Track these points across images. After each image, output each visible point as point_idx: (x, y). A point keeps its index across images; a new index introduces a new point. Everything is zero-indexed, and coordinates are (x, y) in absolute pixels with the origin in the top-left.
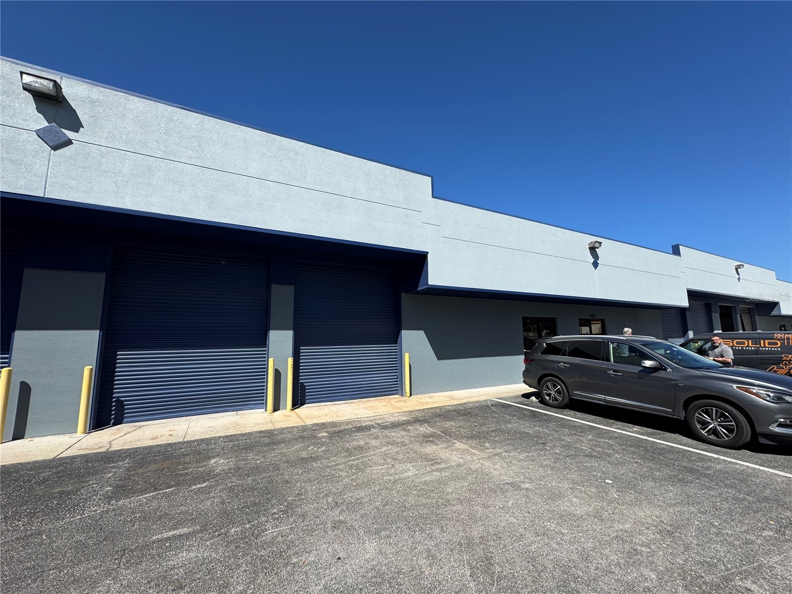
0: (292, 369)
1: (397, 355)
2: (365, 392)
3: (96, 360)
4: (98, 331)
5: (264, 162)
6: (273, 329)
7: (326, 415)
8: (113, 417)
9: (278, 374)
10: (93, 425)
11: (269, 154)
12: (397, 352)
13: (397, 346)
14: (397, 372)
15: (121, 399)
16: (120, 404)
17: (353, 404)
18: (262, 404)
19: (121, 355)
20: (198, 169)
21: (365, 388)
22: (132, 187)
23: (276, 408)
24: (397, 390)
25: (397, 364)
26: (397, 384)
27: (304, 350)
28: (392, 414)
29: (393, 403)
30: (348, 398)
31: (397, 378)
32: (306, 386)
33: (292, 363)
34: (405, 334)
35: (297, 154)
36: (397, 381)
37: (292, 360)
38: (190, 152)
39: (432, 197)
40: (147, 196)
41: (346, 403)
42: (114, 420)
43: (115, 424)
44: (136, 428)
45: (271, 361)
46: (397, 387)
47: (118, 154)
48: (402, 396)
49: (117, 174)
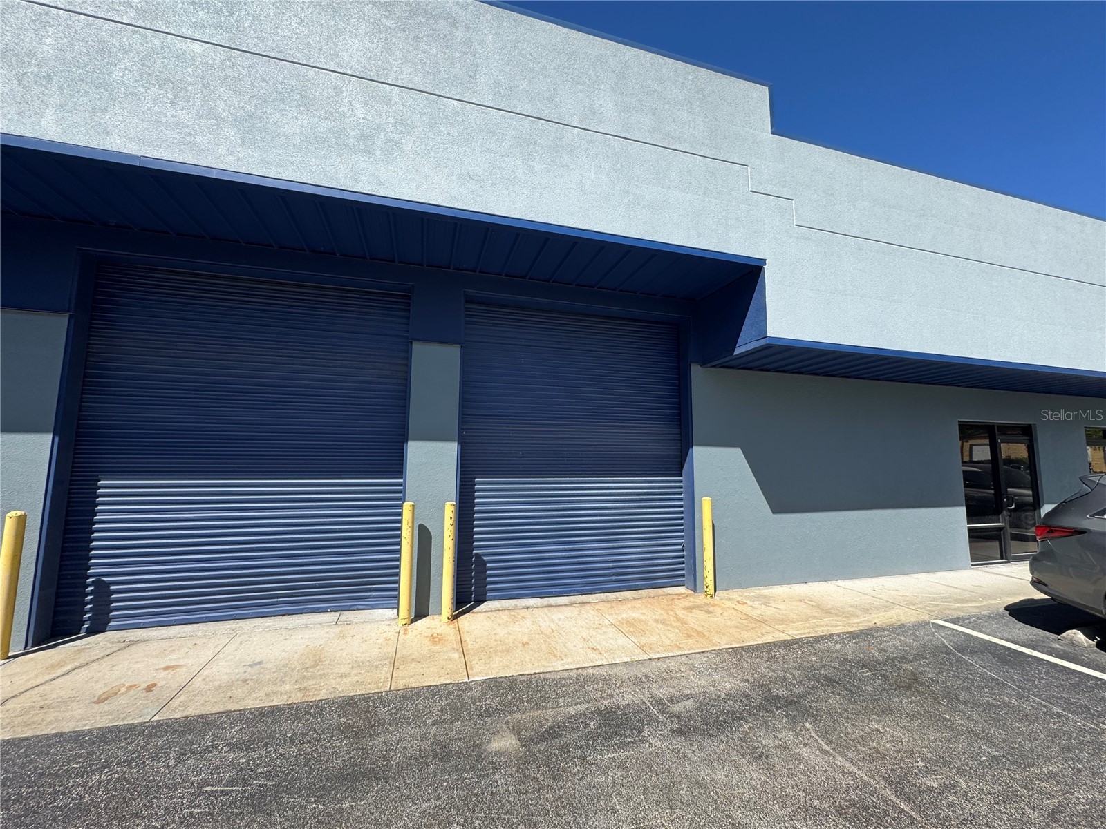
0: (452, 528)
1: (681, 500)
2: (614, 578)
3: (43, 497)
4: (50, 436)
5: (376, 41)
6: (414, 439)
7: (524, 644)
8: (88, 616)
9: (424, 538)
10: (34, 637)
11: (389, 23)
12: (680, 494)
13: (681, 481)
14: (682, 537)
15: (105, 579)
16: (103, 589)
17: (587, 607)
18: (392, 599)
19: (108, 487)
20: (220, 54)
21: (613, 571)
22: (61, 89)
23: (421, 611)
24: (683, 576)
25: (682, 518)
26: (683, 563)
27: (482, 484)
28: (687, 655)
29: (680, 613)
30: (578, 591)
31: (683, 551)
32: (485, 563)
33: (452, 515)
34: (700, 455)
35: (454, 25)
36: (683, 557)
37: (453, 508)
38: (201, 14)
39: (772, 133)
40: (94, 111)
41: (572, 604)
42: (91, 624)
43: (91, 632)
44: (124, 645)
45: (407, 506)
46: (683, 569)
47: (29, 12)
48: (695, 590)
49: (25, 59)
